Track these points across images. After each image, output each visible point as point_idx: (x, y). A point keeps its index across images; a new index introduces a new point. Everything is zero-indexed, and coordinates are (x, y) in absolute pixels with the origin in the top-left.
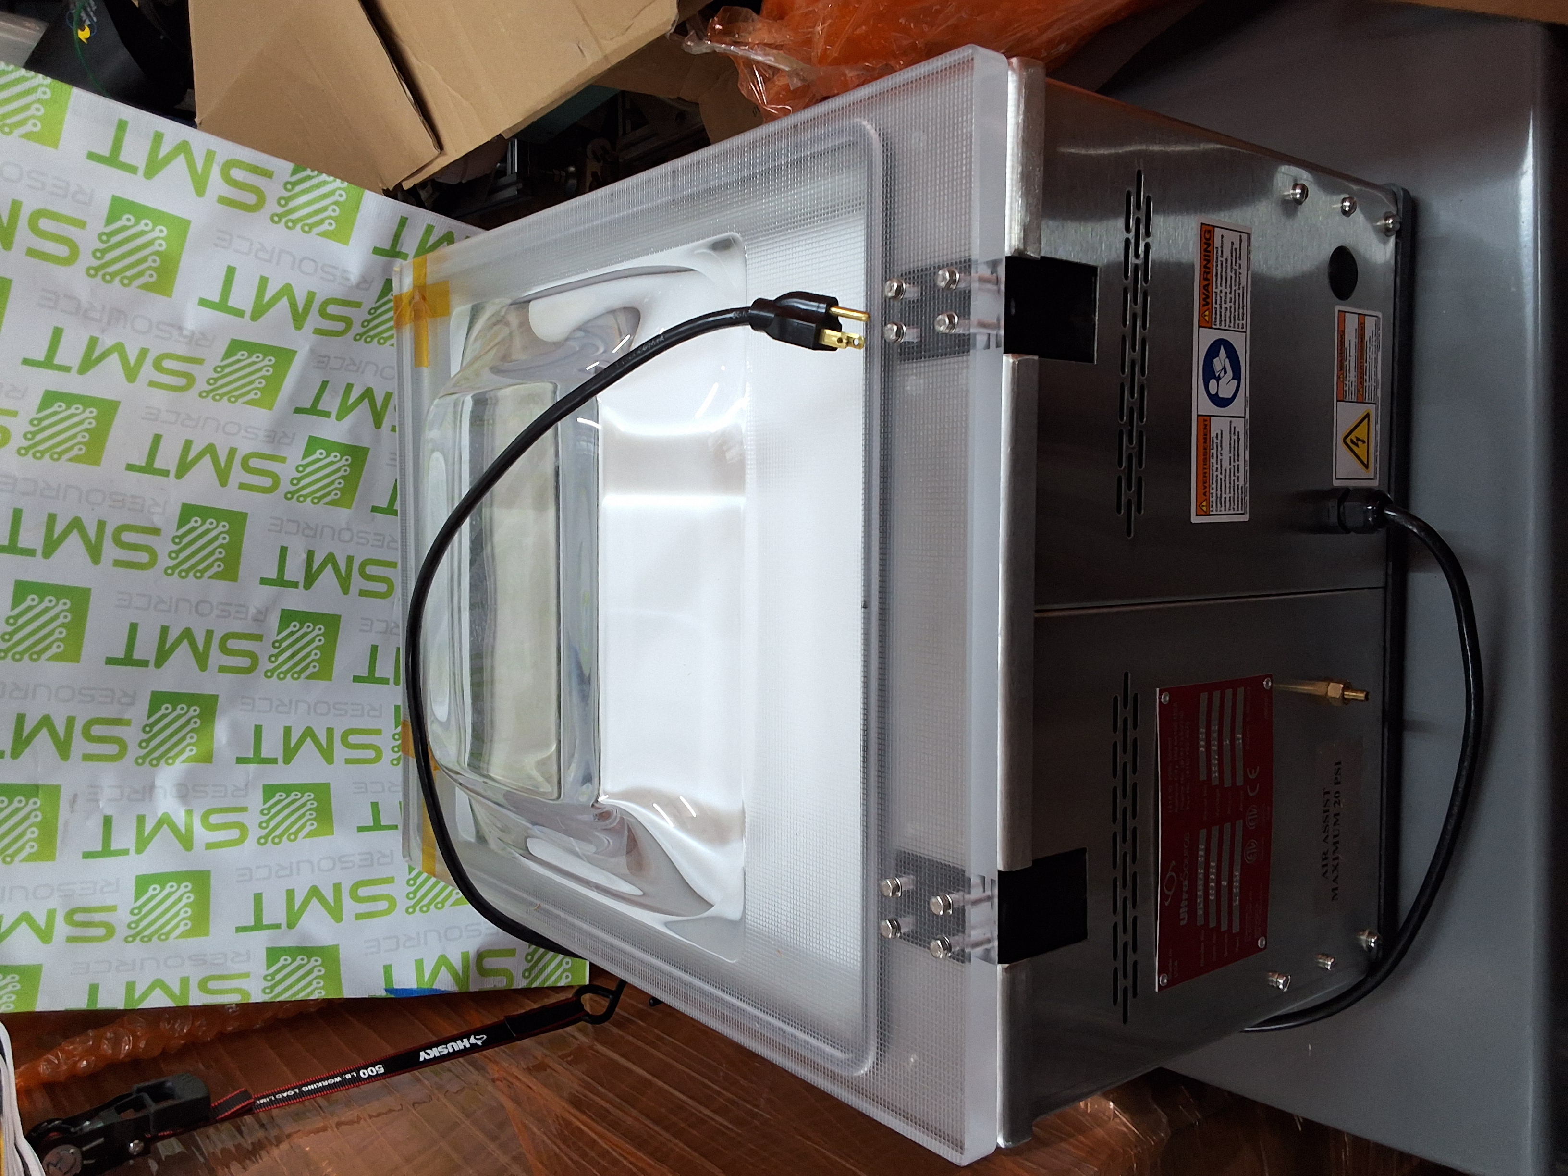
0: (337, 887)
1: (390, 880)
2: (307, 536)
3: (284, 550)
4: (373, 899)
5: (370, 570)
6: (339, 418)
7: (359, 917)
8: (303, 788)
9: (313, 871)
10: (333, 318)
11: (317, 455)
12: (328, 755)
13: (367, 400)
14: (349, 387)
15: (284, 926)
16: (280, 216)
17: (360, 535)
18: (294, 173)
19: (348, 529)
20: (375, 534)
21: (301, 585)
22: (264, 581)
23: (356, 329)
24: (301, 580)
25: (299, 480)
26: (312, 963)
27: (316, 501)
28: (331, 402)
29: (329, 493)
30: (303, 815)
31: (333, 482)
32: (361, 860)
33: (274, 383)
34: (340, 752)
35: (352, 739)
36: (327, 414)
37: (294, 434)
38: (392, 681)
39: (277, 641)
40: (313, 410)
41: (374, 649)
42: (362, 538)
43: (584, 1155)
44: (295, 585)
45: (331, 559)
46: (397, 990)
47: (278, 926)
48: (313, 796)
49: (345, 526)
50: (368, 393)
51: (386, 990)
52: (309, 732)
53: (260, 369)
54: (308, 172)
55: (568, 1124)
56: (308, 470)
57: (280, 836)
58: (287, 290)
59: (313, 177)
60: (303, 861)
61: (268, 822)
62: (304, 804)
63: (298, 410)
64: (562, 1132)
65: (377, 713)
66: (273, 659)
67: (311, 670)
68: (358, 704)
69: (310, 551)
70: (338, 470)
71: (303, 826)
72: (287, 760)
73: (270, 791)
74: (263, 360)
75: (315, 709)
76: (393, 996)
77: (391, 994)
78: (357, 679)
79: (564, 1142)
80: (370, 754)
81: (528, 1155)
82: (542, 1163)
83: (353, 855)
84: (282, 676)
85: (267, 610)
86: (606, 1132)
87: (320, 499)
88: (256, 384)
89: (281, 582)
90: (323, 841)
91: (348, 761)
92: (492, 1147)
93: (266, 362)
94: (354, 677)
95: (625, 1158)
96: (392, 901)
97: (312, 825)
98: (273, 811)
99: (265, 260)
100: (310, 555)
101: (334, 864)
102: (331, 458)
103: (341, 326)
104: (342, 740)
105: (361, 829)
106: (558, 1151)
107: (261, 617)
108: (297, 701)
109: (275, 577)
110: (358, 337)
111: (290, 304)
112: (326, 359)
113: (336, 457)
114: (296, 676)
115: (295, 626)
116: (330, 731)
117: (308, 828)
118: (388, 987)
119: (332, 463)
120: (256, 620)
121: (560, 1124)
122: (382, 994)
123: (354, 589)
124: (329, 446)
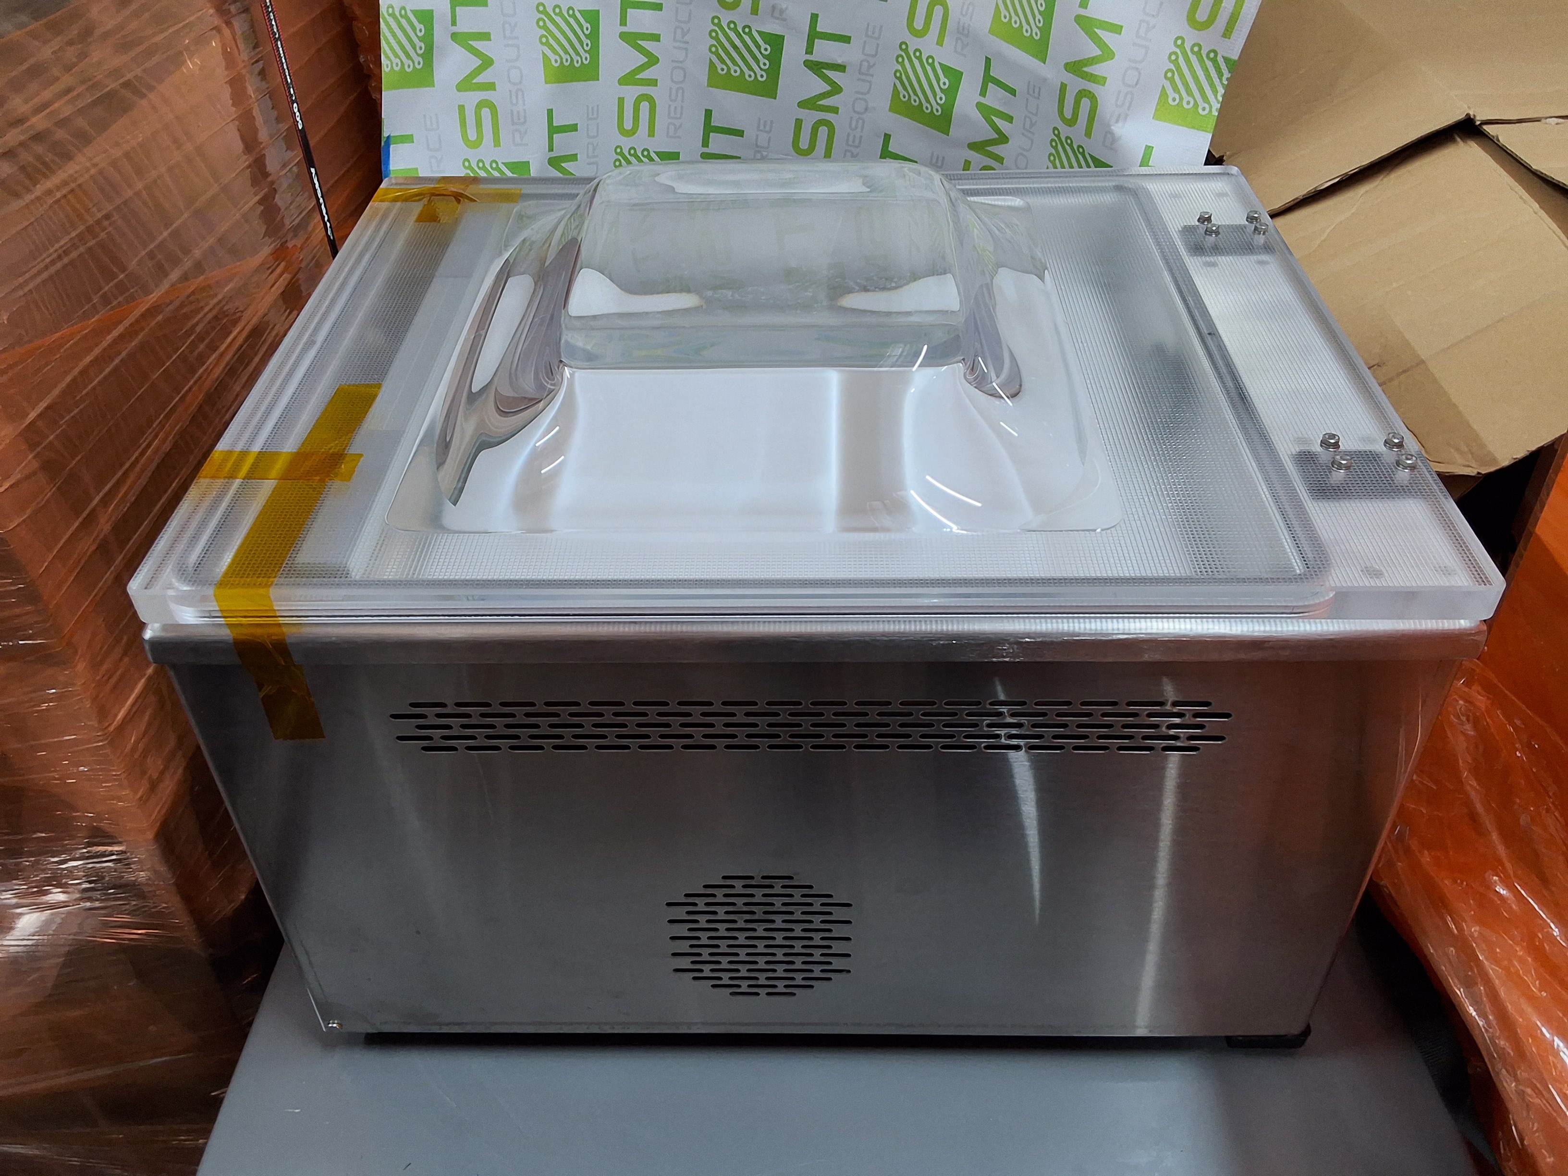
0: (491, 86)
1: (497, 143)
2: (861, 65)
3: (846, 39)
4: (479, 125)
5: (823, 131)
6: (979, 105)
7: (461, 108)
8: (594, 52)
9: (507, 61)
10: (1077, 103)
11: (943, 79)
12: (628, 79)
13: (997, 136)
14: (1010, 119)
15: (454, 29)
16: (1181, 47)
17: (861, 121)
18: (1226, 59)
19: (866, 109)
20: (861, 137)
21: (809, 57)
22: (814, 17)
23: (1065, 131)
24: (814, 57)
25: (919, 58)
26: (417, 59)
27: (898, 75)
28: (995, 98)
29: (905, 89)
30: (566, 52)
31: (916, 94)
32: (518, 113)
33: (1015, 37)
34: (631, 93)
35: (645, 106)
36: (983, 93)
37: (965, 56)
38: (705, 150)
39: (750, 30)
40: (988, 79)
41: (739, 133)
42: (857, 122)
43: (201, 338)
44: (809, 50)
45: (836, 90)
46: (389, 147)
47: (454, 23)
48: (586, 62)
49: (870, 105)
50: (1003, 138)
51: (388, 137)
52: (653, 60)
53: (1028, 23)
54: (1226, 75)
55: (235, 323)
56: (928, 68)
57: (545, 27)
58: (1107, 54)
59: (1221, 79)
60: (518, 51)
61: (560, 14)
62: (578, 54)
63: (988, 60)
64: (227, 316)
65: (671, 132)
66: (732, 26)
67: (719, 66)
68: (681, 114)
69: (845, 67)
70: (928, 101)
71: (555, 52)
72: (623, 36)
73: (593, 17)
74: (1037, 27)
75: (678, 67)
76: (383, 144)
77: (385, 142)
78: (708, 113)
79: (216, 318)
80: (628, 125)
81: (202, 278)
82: (193, 293)
83: (524, 104)
84: (714, 34)
85: (785, 20)
86: (225, 363)
87: (900, 79)
88: (1014, 18)
89: (813, 35)
90: (539, 72)
91: (621, 100)
92: (212, 240)
93: (1035, 30)
94: (711, 111)
95: (195, 382)
96: (476, 144)
97: (556, 61)
98: (571, 21)
99: (1138, 31)
100: (841, 68)
101: (514, 84)
102: (939, 94)
103: (1068, 114)
104: (642, 95)
105: (550, 112)
106: (206, 309)
107: (776, 12)
108: (686, 49)
109: (818, 29)
110: (1056, 132)
111: (1093, 58)
112: (1036, 95)
113: (941, 99)
114: (713, 49)
115: (766, 50)
116: (653, 83)
117: (552, 57)
118: (392, 139)
119: (935, 95)
120: (774, 8)
121: (235, 313)
122: (385, 134)
123: (803, 113)
124: (952, 92)
